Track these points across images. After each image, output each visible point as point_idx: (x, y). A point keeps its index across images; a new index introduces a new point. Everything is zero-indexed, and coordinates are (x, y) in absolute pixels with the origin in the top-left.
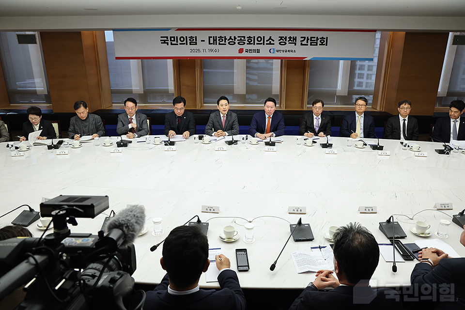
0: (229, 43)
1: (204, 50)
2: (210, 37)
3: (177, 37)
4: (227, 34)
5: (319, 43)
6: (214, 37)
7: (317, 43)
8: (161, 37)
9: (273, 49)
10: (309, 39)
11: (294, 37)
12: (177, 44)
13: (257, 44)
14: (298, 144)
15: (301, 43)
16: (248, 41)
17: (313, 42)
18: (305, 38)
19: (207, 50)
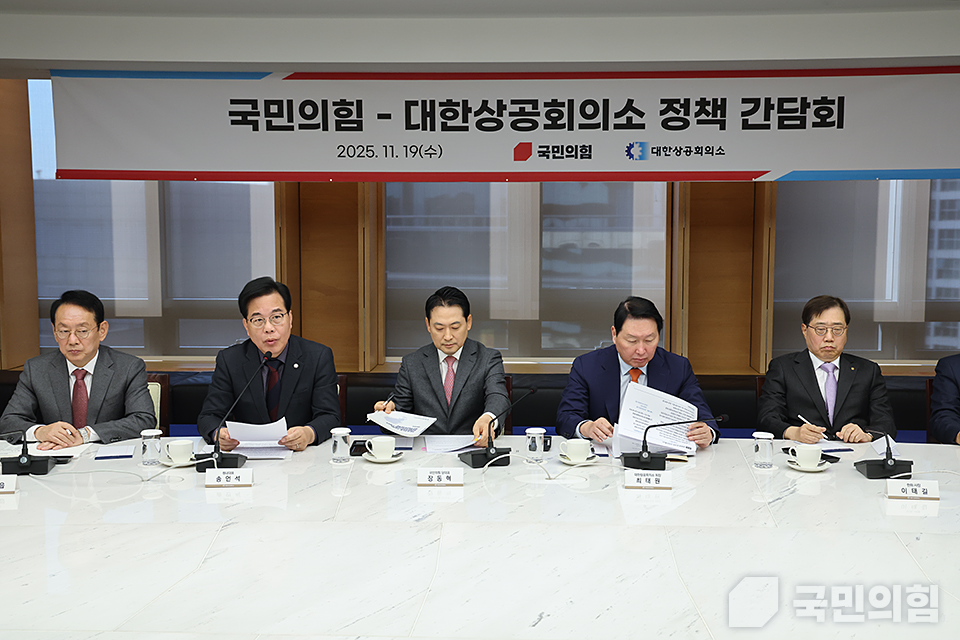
0: (479, 125)
1: (389, 150)
2: (409, 104)
3: (290, 103)
4: (474, 93)
5: (811, 117)
6: (424, 102)
7: (803, 120)
8: (233, 102)
10: (772, 107)
11: (715, 100)
12: (291, 128)
13: (582, 126)
15: (745, 122)
16: (548, 115)
17: (791, 117)
18: (756, 102)
19: (400, 151)
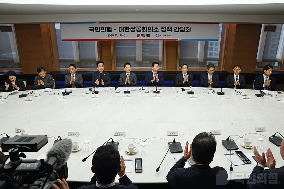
0: (131, 31)
1: (116, 35)
2: (119, 27)
3: (99, 27)
4: (130, 25)
5: (185, 30)
6: (122, 27)
7: (184, 31)
8: (90, 27)
9: (158, 34)
10: (179, 28)
11: (170, 27)
12: (100, 32)
13: (148, 31)
14: (173, 92)
15: (175, 31)
16: (143, 29)
17: (182, 30)
18: (177, 27)
19: (118, 35)
